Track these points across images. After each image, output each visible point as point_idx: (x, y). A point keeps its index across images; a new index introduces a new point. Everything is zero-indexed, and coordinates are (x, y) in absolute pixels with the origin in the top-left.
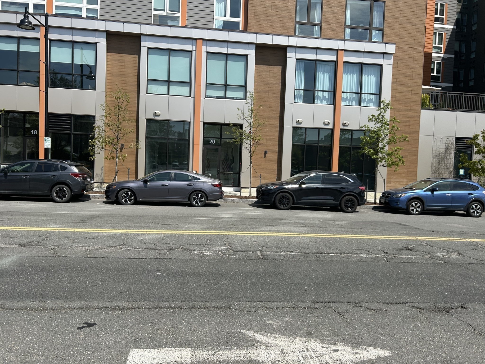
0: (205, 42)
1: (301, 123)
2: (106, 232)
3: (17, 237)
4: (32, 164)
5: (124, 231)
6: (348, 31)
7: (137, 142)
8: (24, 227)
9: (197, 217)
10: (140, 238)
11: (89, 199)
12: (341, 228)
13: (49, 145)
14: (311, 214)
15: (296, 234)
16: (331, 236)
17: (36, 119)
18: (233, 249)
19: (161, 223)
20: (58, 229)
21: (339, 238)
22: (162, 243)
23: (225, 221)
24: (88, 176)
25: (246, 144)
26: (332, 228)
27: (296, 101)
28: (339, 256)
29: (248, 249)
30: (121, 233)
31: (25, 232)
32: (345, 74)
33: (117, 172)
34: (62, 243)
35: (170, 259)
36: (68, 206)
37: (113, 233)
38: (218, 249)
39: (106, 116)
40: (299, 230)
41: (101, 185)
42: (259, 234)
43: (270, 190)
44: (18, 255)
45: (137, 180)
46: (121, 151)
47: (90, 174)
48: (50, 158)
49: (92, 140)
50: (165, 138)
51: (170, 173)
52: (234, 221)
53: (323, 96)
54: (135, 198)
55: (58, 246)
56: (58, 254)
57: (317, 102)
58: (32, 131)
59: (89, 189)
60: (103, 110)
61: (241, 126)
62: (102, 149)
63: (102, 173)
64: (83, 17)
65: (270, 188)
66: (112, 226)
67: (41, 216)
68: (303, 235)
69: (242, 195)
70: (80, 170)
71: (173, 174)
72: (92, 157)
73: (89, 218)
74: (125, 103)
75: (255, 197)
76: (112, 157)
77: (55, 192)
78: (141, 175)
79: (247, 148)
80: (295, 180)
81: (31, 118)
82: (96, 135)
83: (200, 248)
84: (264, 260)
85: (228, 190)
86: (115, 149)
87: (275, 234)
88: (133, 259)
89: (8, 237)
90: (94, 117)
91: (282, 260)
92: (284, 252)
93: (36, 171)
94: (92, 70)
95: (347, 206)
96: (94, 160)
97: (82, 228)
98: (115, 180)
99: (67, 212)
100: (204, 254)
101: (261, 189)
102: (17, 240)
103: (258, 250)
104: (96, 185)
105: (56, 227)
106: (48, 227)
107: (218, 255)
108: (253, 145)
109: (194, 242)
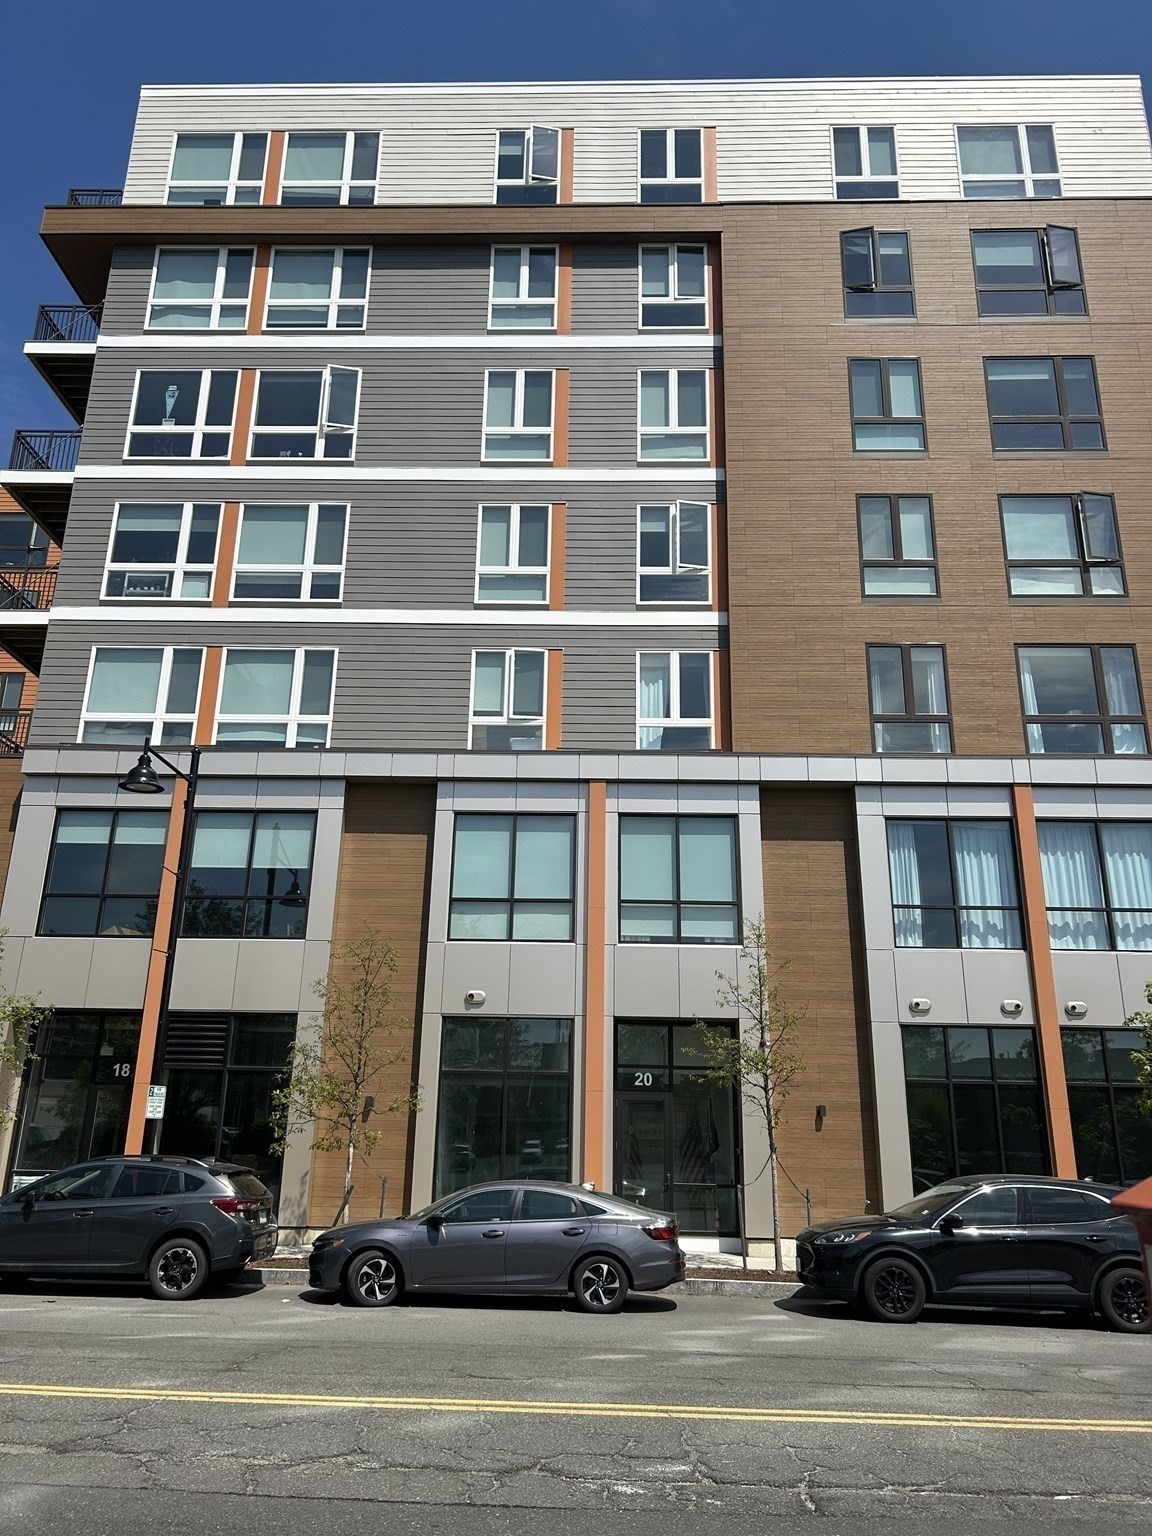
0: (614, 787)
1: (926, 1012)
2: (307, 1403)
3: (43, 1421)
4: (107, 1171)
5: (360, 1403)
6: (1035, 730)
7: (414, 1089)
8: (64, 1385)
9: (598, 1351)
10: (410, 1428)
11: (259, 1286)
12: (1104, 1393)
13: (159, 1109)
14: (996, 1339)
15: (936, 1417)
16: (1064, 1425)
17: (130, 1030)
18: (714, 1474)
19: (477, 1372)
20: (164, 1392)
21: (1090, 1431)
22: (480, 1448)
23: (690, 1366)
24: (263, 1207)
25: (751, 1086)
26: (1067, 1396)
27: (900, 942)
28: (1090, 1504)
29: (766, 1475)
30: (353, 1409)
31: (68, 1402)
32: (1046, 854)
33: (349, 1192)
34: (173, 1444)
35: (504, 1506)
36: (194, 1313)
37: (329, 1407)
38: (662, 1472)
39: (327, 1015)
40: (949, 1401)
41: (299, 1234)
42: (805, 1416)
43: (844, 1246)
44: (43, 1482)
45: (410, 1219)
46: (364, 1120)
47: (268, 1199)
48: (155, 1152)
49: (281, 1091)
50: (499, 1074)
51: (508, 1192)
52: (722, 1367)
53: (987, 924)
54: (400, 1282)
55: (161, 1453)
56: (159, 1480)
57: (970, 944)
58: (117, 1066)
59: (261, 1250)
60: (322, 996)
61: (732, 1025)
62: (308, 1118)
63: (302, 1196)
64: (287, 746)
65: (843, 1241)
66: (325, 1384)
67: (114, 1346)
68: (960, 1422)
69: (749, 1267)
70: (239, 1187)
71: (520, 1196)
72: (279, 1146)
73: (256, 1356)
74: (385, 971)
75: (793, 1272)
76: (337, 1142)
77: (161, 1263)
78: (421, 1201)
79: (756, 1101)
80: (926, 1212)
81: (119, 1027)
82: (295, 1073)
83: (602, 1468)
84: (818, 1516)
85: (698, 1248)
86: (347, 1114)
87: (860, 1418)
88: (386, 1505)
89: (19, 1418)
90: (292, 1017)
91: (883, 1516)
92: (890, 1487)
93: (114, 1196)
94: (298, 881)
95: (1125, 1308)
96: (283, 1153)
97: (233, 1389)
98: (340, 1219)
99: (190, 1335)
100: (616, 1493)
101: (812, 1244)
102: (44, 1431)
103: (801, 1481)
104: (282, 1234)
105: (157, 1388)
106: (133, 1385)
107: (663, 1497)
108: (773, 1089)
109: (582, 1446)
